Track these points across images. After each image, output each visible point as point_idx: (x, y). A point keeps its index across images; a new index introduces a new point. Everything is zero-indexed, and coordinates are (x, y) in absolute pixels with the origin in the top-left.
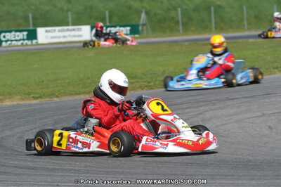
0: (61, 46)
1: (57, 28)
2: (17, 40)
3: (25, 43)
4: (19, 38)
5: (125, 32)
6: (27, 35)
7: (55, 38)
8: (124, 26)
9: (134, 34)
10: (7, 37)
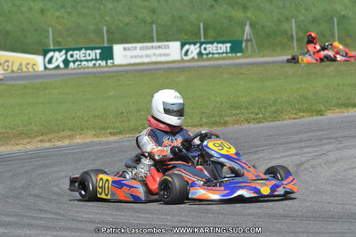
0: (145, 67)
1: (138, 45)
2: (87, 61)
3: (97, 64)
4: (90, 58)
5: (224, 49)
6: (100, 53)
7: (135, 57)
8: (223, 42)
9: (236, 53)
10: (75, 57)
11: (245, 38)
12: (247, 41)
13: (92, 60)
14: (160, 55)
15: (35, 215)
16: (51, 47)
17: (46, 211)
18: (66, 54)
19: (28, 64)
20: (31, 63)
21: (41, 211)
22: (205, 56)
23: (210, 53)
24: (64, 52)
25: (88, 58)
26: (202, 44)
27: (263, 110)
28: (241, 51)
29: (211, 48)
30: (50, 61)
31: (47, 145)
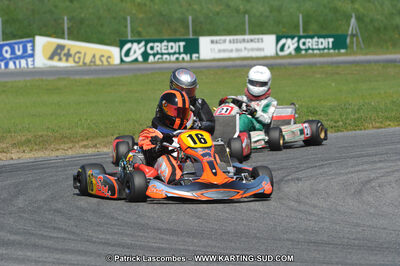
1: (228, 38)
2: (169, 54)
3: (181, 59)
4: (172, 51)
5: (325, 44)
6: (184, 46)
7: (224, 51)
8: (324, 37)
9: (339, 49)
10: (155, 49)
11: (350, 32)
12: (353, 35)
13: (174, 53)
14: (252, 50)
15: (45, 234)
16: (129, 38)
17: (60, 229)
18: (146, 46)
19: (103, 56)
20: (106, 55)
21: (55, 228)
22: (303, 52)
23: (309, 49)
24: (143, 43)
25: (171, 51)
26: (300, 38)
27: (344, 118)
28: (345, 47)
29: (311, 43)
30: (127, 54)
31: (90, 151)
